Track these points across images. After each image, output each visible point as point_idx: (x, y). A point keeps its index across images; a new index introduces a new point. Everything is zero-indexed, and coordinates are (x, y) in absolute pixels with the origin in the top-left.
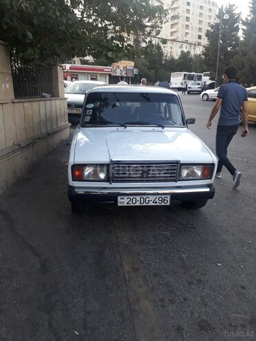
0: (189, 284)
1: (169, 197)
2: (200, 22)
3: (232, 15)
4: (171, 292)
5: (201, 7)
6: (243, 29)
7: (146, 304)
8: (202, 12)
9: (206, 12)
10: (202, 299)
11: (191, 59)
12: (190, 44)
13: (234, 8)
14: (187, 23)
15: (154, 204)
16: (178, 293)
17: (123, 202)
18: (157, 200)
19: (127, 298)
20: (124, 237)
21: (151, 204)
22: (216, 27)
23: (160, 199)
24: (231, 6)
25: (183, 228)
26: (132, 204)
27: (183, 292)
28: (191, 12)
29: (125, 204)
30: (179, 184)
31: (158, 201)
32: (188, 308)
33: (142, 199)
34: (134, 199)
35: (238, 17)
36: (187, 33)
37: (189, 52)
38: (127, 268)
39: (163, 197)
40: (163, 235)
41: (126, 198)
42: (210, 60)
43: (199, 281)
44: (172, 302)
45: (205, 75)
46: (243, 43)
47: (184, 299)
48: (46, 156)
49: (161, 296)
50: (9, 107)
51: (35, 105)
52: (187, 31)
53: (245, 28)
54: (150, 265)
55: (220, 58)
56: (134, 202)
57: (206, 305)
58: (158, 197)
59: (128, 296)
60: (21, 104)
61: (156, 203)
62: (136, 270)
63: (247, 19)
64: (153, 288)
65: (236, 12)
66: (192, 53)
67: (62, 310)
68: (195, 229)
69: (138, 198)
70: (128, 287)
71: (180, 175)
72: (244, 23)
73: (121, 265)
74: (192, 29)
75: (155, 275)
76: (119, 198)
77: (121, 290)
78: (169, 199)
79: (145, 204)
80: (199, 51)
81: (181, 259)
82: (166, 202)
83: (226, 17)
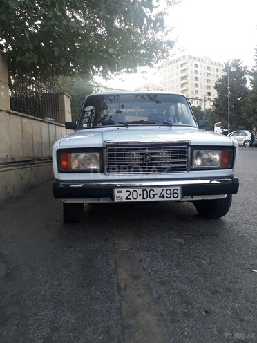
0: (213, 293)
1: (179, 189)
2: (209, 81)
3: (238, 69)
4: (187, 303)
5: (209, 68)
6: (251, 80)
7: (148, 319)
8: (209, 72)
9: (213, 72)
10: (235, 312)
11: (202, 113)
12: (201, 100)
13: (240, 62)
14: (196, 82)
15: (161, 199)
16: (198, 305)
17: (121, 196)
18: (164, 193)
19: (119, 310)
20: (124, 244)
21: (157, 198)
22: (224, 80)
23: (169, 192)
24: (237, 61)
25: (202, 236)
26: (132, 200)
27: (205, 303)
28: (199, 72)
29: (124, 200)
30: (192, 174)
31: (165, 195)
32: (214, 324)
33: (145, 192)
34: (135, 193)
35: (245, 70)
36: (197, 91)
37: (200, 107)
38: (123, 275)
39: (172, 189)
40: (175, 242)
41: (124, 191)
42: (221, 110)
43: (228, 290)
44: (187, 315)
45: (217, 126)
46: (252, 91)
47: (207, 312)
48: (47, 181)
49: (172, 308)
50: (3, 116)
51: (36, 124)
52: (197, 89)
53: (252, 78)
54: (156, 272)
55: (231, 107)
56: (135, 197)
57: (242, 320)
58: (165, 189)
59: (121, 308)
60: (19, 118)
61: (163, 197)
62: (136, 278)
63: (253, 70)
64: (158, 298)
65: (242, 66)
66: (203, 108)
67: (17, 325)
68: (217, 236)
69: (140, 191)
70: (123, 297)
71: (192, 163)
72: (251, 74)
73: (116, 272)
74: (202, 87)
75: (163, 283)
76: (116, 191)
77: (112, 300)
78: (179, 192)
79: (149, 199)
80: (209, 105)
81: (200, 265)
82: (176, 195)
83: (233, 69)
